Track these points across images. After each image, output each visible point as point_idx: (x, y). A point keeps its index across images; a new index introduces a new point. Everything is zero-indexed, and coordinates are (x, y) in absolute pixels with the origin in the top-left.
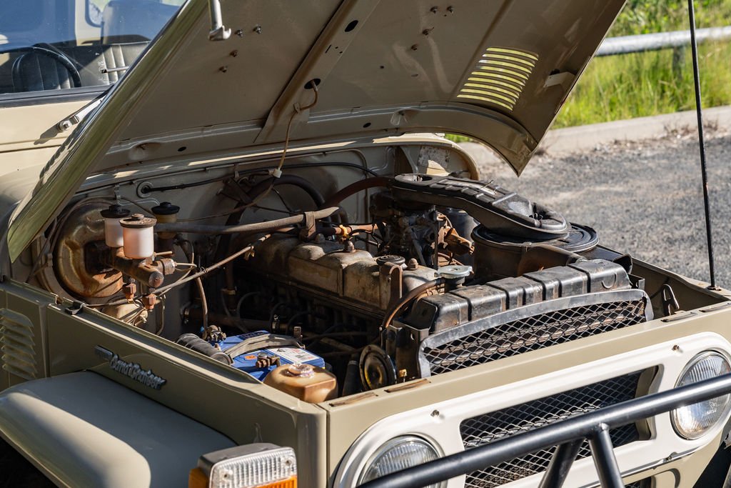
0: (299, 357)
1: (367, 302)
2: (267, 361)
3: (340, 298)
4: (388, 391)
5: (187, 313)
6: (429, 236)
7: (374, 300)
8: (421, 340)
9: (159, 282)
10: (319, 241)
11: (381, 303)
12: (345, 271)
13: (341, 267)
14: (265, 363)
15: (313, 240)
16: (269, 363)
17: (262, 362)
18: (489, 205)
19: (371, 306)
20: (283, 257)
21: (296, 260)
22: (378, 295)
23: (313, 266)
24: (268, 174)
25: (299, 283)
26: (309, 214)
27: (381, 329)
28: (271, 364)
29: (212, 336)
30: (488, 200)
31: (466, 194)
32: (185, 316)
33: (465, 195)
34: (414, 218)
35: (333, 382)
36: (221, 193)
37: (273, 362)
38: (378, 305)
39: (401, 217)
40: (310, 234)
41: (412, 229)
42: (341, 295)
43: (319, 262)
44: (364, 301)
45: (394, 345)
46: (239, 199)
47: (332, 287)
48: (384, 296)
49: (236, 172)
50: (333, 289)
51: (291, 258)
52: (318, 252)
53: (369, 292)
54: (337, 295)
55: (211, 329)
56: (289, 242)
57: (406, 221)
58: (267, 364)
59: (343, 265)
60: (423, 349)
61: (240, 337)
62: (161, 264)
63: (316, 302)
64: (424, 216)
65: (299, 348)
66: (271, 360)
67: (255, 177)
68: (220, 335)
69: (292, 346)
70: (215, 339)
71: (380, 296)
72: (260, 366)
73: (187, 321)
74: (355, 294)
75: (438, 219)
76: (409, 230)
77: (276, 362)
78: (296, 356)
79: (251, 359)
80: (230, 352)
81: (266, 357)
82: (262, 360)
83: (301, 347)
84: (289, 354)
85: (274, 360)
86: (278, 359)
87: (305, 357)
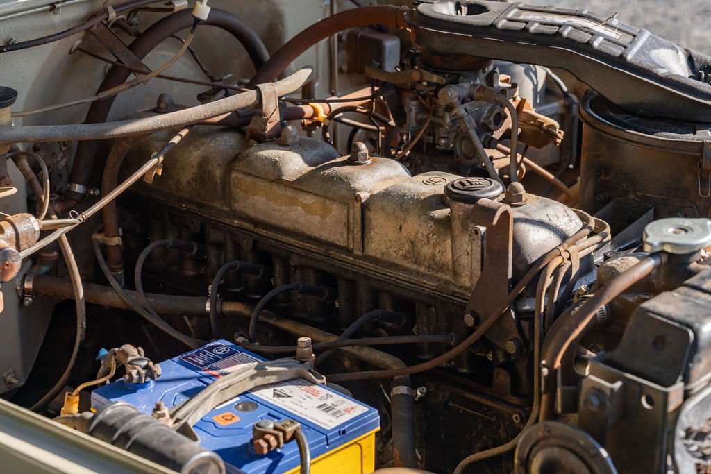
0: (327, 409)
1: (422, 269)
2: (277, 437)
3: (356, 257)
5: (28, 285)
6: (492, 119)
7: (442, 267)
8: (673, 411)
9: (12, 269)
10: (290, 141)
11: (456, 274)
12: (365, 207)
13: (358, 198)
14: (273, 442)
15: (278, 139)
16: (282, 440)
17: (267, 441)
18: (621, 61)
19: (432, 278)
20: (218, 173)
21: (249, 179)
22: (449, 256)
23: (289, 193)
24: (172, 9)
25: (255, 222)
26: (266, 88)
28: (286, 442)
29: (134, 373)
30: (617, 51)
31: (573, 41)
32: (24, 290)
33: (570, 42)
34: (465, 87)
36: (78, 48)
37: (289, 436)
38: (449, 278)
39: (443, 86)
40: (270, 126)
41: (465, 109)
42: (358, 252)
43: (301, 184)
44: (414, 267)
46: (115, 60)
47: (337, 235)
48: (465, 260)
49: (110, 8)
50: (340, 240)
51: (234, 175)
52: (294, 164)
53: (426, 251)
54: (349, 251)
55: (127, 355)
56: (227, 142)
57: (453, 94)
58: (279, 443)
59: (362, 196)
60: (683, 433)
61: (181, 363)
62: (11, 228)
63: (294, 261)
64: (478, 81)
65: (315, 384)
66: (284, 433)
67: (139, 13)
68: (146, 367)
69: (298, 379)
70: (140, 378)
71: (454, 261)
72: (265, 451)
73: (29, 300)
74: (392, 251)
75: (501, 84)
76: (460, 110)
77: (295, 436)
78: (318, 407)
79: (231, 425)
80: (186, 414)
81: (271, 426)
82: (267, 436)
83: (318, 381)
84: (301, 402)
85: (291, 431)
86: (298, 428)
87: (338, 408)
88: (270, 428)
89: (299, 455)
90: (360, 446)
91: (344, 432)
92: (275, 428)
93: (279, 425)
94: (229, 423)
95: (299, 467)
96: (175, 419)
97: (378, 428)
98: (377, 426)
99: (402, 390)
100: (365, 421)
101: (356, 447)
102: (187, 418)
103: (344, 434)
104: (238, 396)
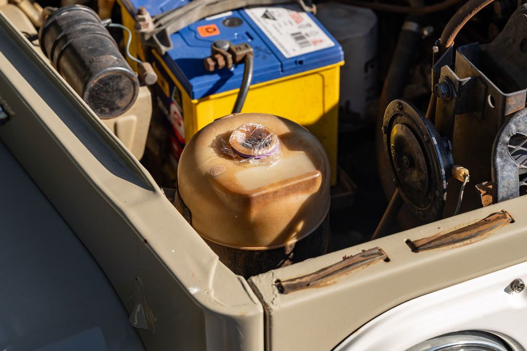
0: (299, 38)
2: (225, 58)
4: (414, 247)
8: (509, 112)
14: (222, 63)
16: (230, 61)
17: (215, 60)
27: (436, 49)
28: (234, 64)
35: (314, 180)
37: (238, 59)
45: (451, 107)
58: (227, 64)
60: (508, 139)
65: (303, 10)
66: (235, 55)
72: (212, 69)
77: (244, 60)
78: (293, 35)
79: (209, 37)
80: (168, 22)
81: (227, 46)
82: (218, 56)
83: (307, 8)
84: (281, 26)
85: (241, 55)
86: (250, 53)
87: (308, 39)
88: (224, 49)
89: (241, 79)
90: (323, 77)
91: (301, 62)
92: (230, 50)
93: (233, 48)
94: (208, 35)
95: (238, 90)
96: (157, 24)
97: (342, 63)
98: (340, 61)
99: (412, 26)
100: (326, 55)
101: (318, 77)
102: (167, 25)
103: (301, 65)
104: (233, 10)
